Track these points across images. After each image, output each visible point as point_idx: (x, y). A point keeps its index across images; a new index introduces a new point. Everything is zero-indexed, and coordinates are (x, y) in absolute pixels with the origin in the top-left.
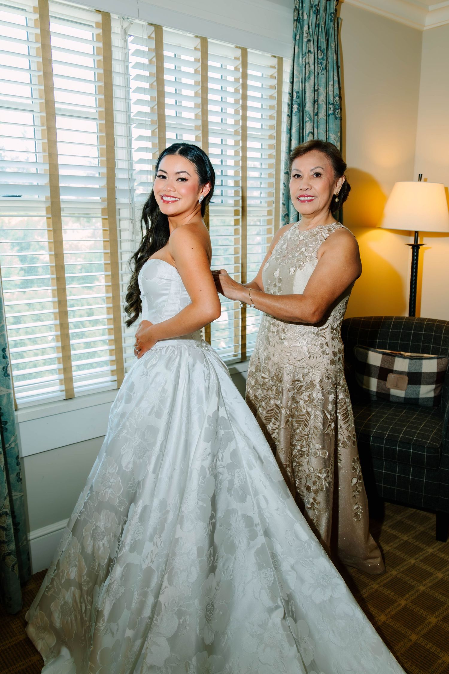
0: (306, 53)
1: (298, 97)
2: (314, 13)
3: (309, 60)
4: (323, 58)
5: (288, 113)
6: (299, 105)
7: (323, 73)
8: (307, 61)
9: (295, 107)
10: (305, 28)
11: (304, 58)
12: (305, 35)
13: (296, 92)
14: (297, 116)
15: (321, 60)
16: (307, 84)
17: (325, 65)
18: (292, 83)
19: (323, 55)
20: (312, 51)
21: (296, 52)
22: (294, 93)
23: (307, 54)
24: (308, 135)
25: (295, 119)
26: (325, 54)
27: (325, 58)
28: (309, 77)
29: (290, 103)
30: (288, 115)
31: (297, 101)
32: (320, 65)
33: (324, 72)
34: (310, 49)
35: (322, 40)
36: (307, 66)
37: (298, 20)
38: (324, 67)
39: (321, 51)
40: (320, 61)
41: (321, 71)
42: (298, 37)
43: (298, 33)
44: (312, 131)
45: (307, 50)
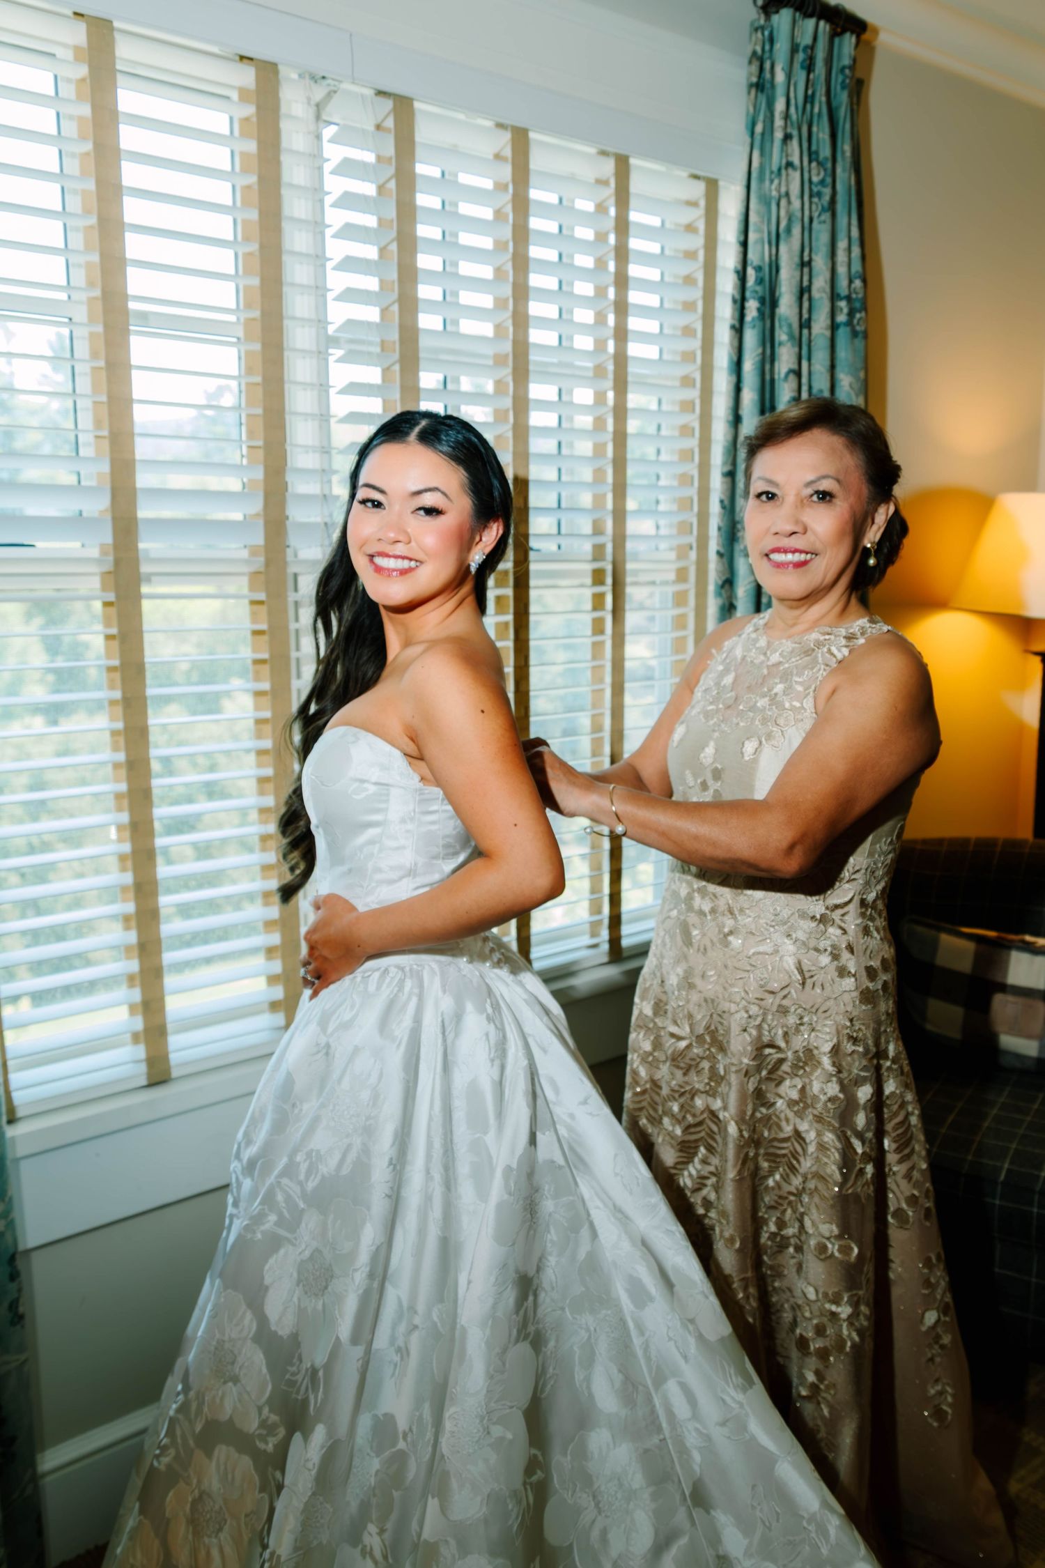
0: (780, 170)
1: (760, 281)
2: (802, 67)
3: (787, 186)
4: (822, 182)
5: (732, 322)
6: (762, 301)
7: (823, 218)
8: (783, 189)
9: (752, 306)
10: (780, 106)
11: (776, 182)
12: (779, 123)
13: (754, 268)
14: (756, 329)
15: (819, 187)
16: (783, 248)
17: (827, 198)
18: (744, 244)
19: (822, 173)
20: (796, 161)
21: (755, 164)
22: (750, 271)
23: (783, 172)
24: (786, 380)
25: (751, 337)
26: (829, 171)
27: (829, 180)
28: (789, 230)
29: (738, 297)
30: (733, 327)
31: (756, 292)
32: (817, 200)
33: (826, 216)
34: (790, 159)
35: (821, 135)
36: (783, 202)
37: (761, 86)
38: (826, 204)
39: (818, 163)
40: (815, 189)
41: (819, 215)
42: (759, 128)
43: (761, 117)
44: (795, 367)
45: (784, 161)
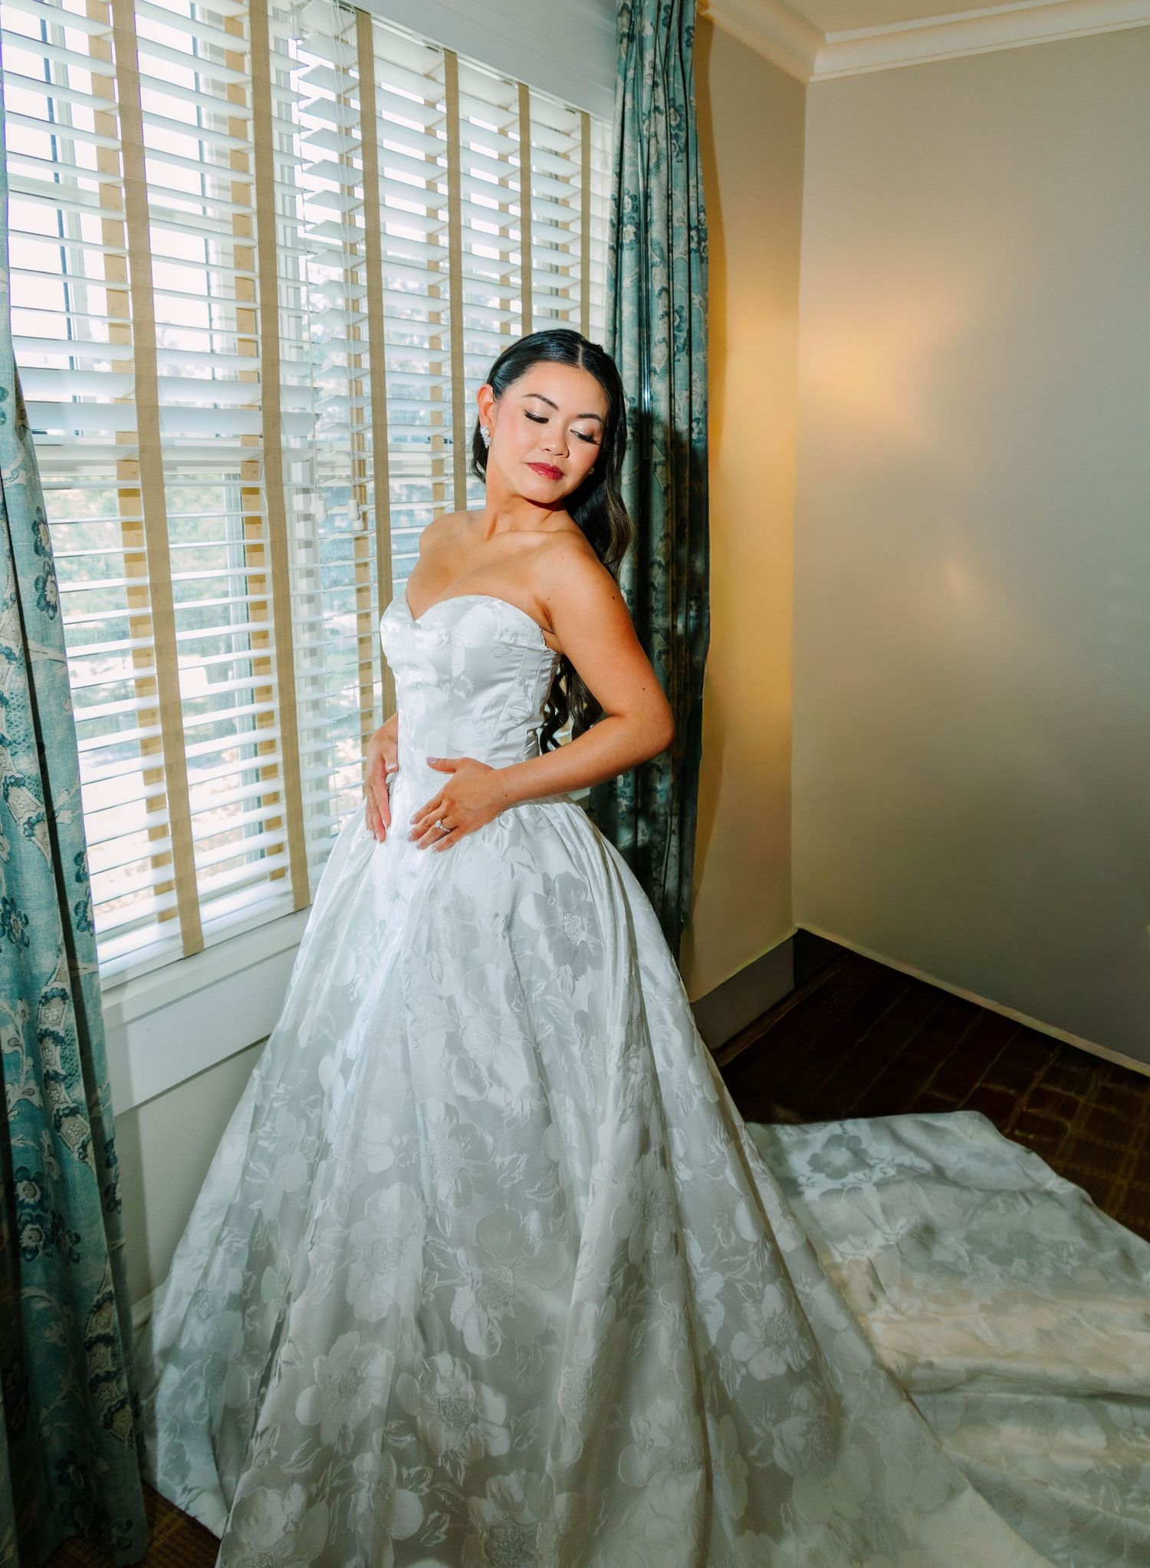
0: (649, 112)
1: (636, 209)
2: (664, 24)
3: (656, 127)
4: (678, 126)
5: (612, 244)
6: (638, 226)
7: (680, 158)
8: (652, 130)
9: (629, 231)
10: (649, 56)
11: (647, 122)
12: (648, 71)
13: (631, 197)
14: (634, 251)
15: (677, 131)
16: (653, 182)
17: (683, 140)
18: (620, 175)
19: (678, 118)
20: (662, 107)
21: (629, 106)
22: (627, 200)
23: (652, 114)
24: (660, 294)
25: (628, 257)
26: (684, 117)
27: (684, 125)
28: (658, 166)
29: (615, 222)
30: (612, 248)
31: (633, 218)
32: (674, 141)
33: (682, 157)
34: (657, 104)
35: (676, 86)
36: (653, 141)
37: (632, 36)
38: (682, 146)
39: (676, 110)
40: (673, 132)
41: (677, 155)
42: (630, 74)
43: (632, 65)
44: (666, 285)
45: (653, 106)
